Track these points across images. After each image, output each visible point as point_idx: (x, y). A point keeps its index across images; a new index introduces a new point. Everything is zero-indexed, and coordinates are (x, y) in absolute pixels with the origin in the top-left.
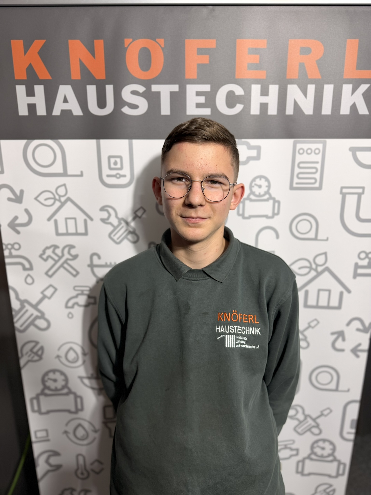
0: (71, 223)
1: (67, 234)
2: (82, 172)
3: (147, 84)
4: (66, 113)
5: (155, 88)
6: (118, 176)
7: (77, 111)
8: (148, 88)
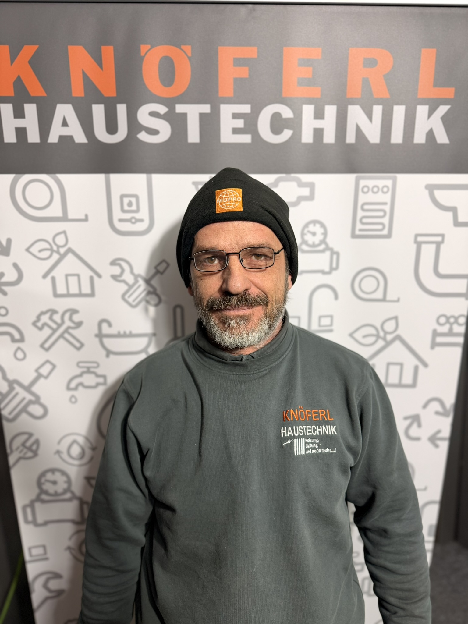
0: (73, 281)
1: (68, 295)
2: (86, 216)
3: (170, 103)
4: (66, 140)
5: (180, 108)
6: (133, 220)
7: (80, 138)
8: (172, 109)
